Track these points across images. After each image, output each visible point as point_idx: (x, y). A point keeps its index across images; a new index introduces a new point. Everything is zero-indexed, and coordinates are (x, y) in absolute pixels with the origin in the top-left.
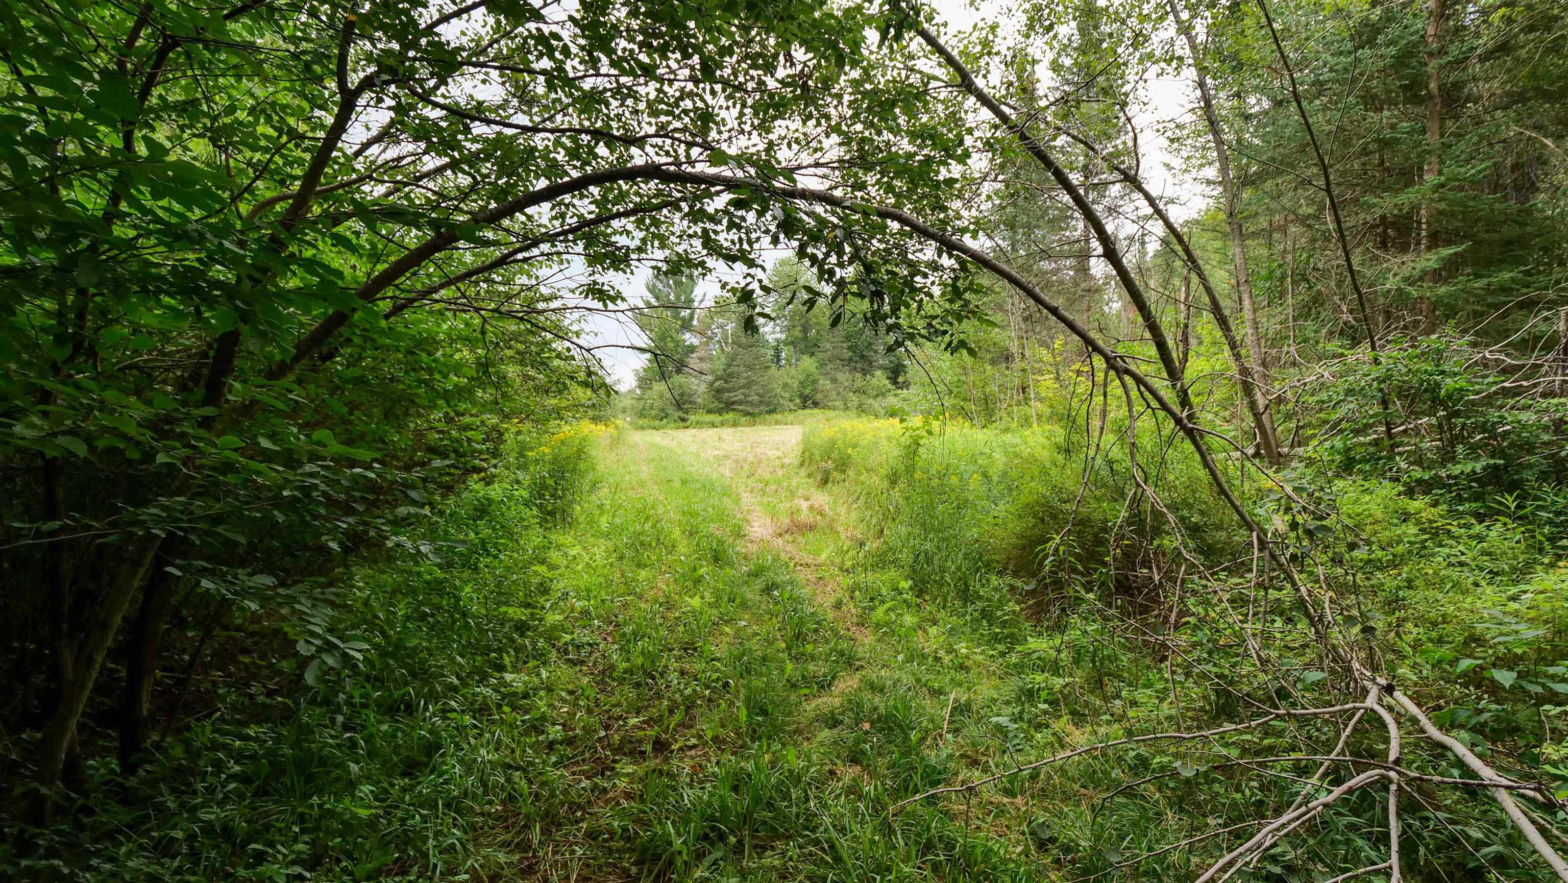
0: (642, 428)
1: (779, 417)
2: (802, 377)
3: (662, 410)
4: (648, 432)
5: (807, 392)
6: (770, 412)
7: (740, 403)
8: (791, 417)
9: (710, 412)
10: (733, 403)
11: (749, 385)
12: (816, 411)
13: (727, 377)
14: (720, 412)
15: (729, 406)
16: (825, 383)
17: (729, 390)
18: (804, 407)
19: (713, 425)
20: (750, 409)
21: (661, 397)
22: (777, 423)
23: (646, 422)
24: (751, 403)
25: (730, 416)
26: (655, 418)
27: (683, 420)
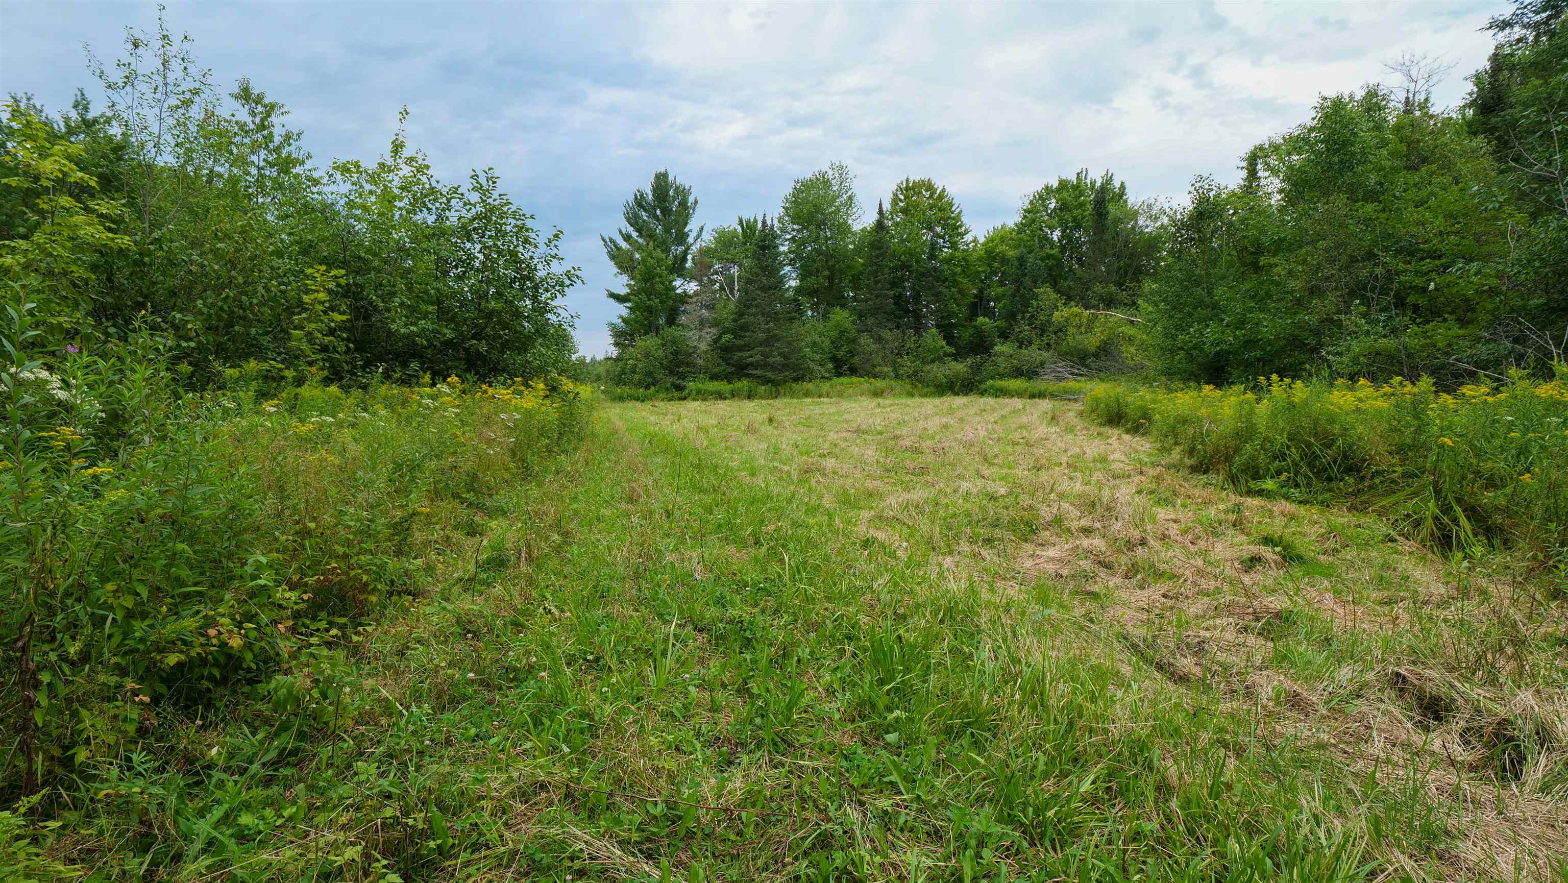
0: (621, 399)
1: (810, 386)
2: (834, 334)
3: (649, 374)
4: (631, 404)
5: (841, 354)
6: (796, 380)
7: (755, 366)
8: (826, 386)
9: (714, 377)
10: (747, 366)
11: (770, 340)
12: (855, 379)
13: (740, 329)
14: (728, 378)
15: (741, 371)
16: (866, 341)
17: (741, 349)
18: (839, 374)
19: (720, 396)
20: (770, 375)
21: (647, 355)
22: (807, 394)
23: (626, 390)
24: (773, 367)
25: (743, 384)
26: (639, 385)
27: (679, 388)
